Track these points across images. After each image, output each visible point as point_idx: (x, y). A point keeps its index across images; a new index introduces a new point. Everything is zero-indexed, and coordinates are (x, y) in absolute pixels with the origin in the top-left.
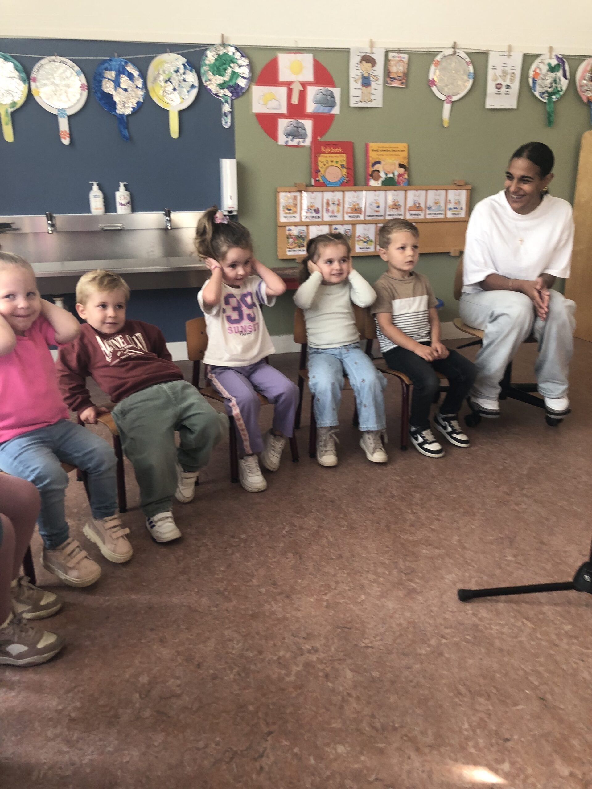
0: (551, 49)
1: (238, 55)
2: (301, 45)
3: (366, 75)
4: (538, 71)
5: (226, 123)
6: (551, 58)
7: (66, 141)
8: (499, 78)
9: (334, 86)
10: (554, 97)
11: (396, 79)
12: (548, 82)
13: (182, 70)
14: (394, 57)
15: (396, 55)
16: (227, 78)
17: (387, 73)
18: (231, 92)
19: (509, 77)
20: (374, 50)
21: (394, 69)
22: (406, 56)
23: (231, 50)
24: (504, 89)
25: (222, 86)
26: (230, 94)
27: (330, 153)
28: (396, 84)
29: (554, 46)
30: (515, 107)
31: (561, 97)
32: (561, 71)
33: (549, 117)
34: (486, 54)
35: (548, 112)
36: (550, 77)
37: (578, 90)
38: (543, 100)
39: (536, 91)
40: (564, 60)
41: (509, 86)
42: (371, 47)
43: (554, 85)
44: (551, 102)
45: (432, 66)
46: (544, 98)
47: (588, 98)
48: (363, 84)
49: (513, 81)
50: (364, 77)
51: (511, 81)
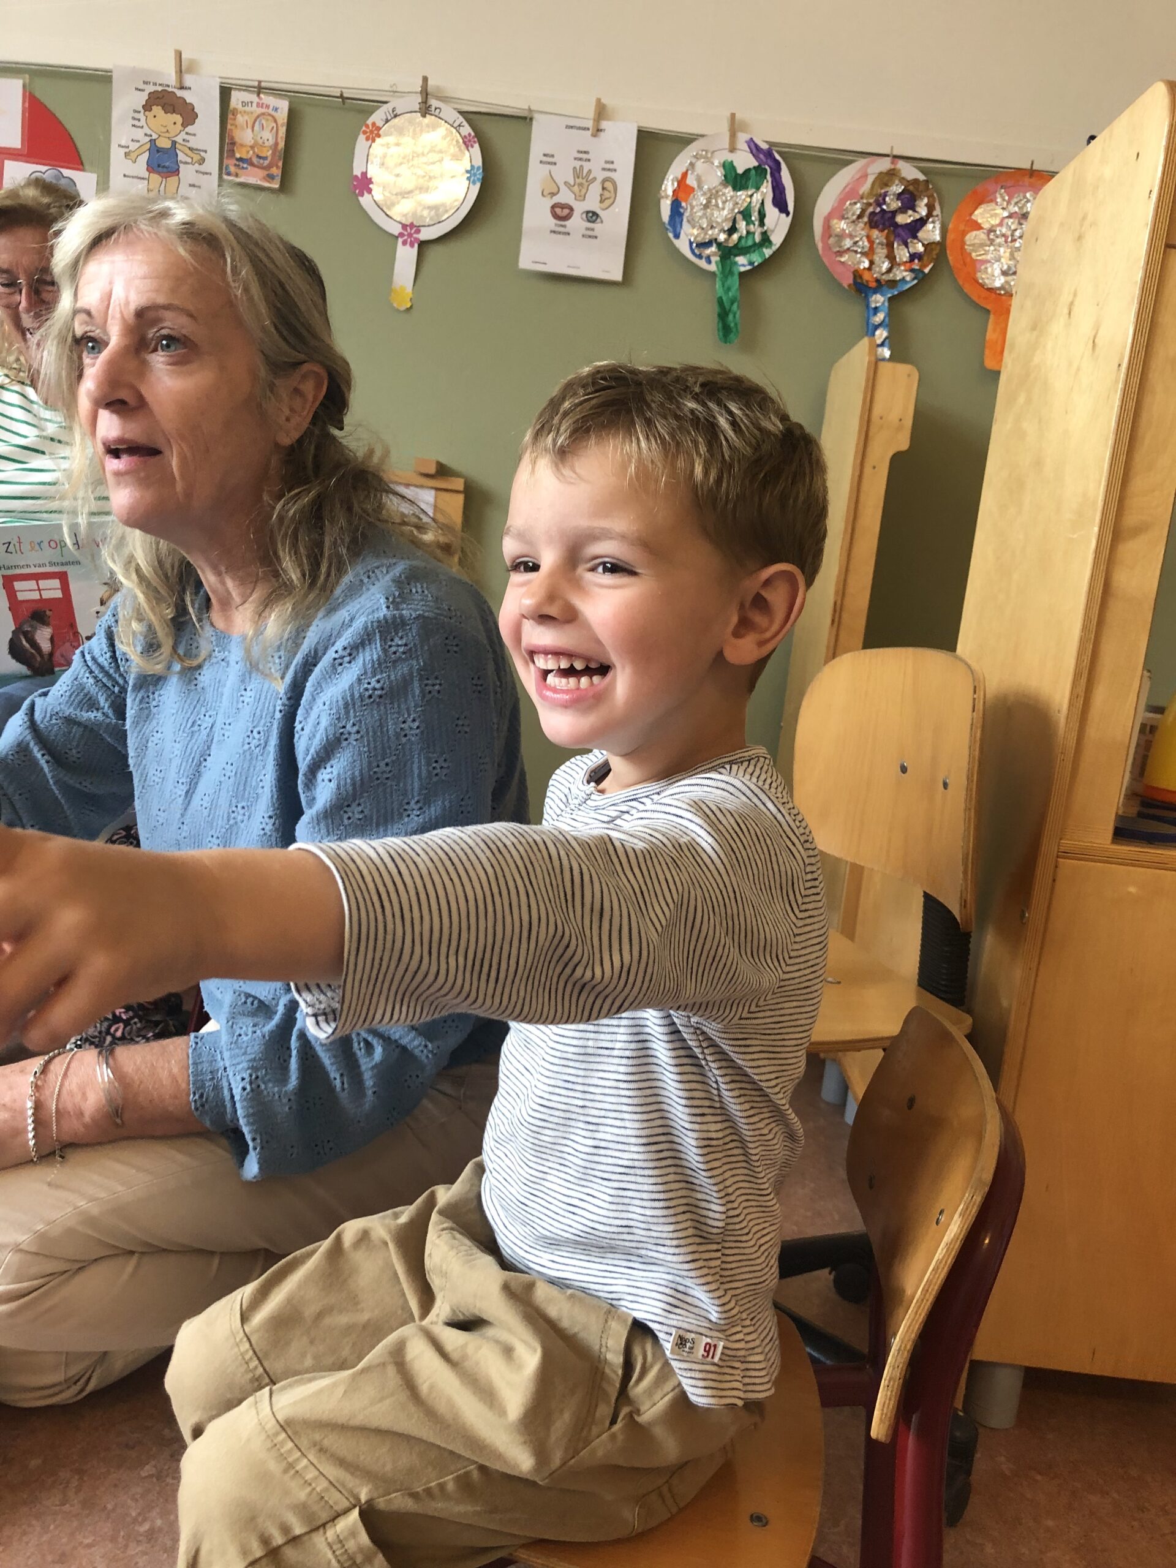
0: (735, 126)
3: (164, 143)
4: (691, 181)
8: (563, 188)
9: (78, 164)
10: (741, 260)
11: (252, 164)
12: (722, 215)
14: (244, 104)
15: (254, 98)
17: (227, 144)
19: (595, 189)
20: (188, 80)
21: (245, 136)
22: (284, 105)
24: (577, 222)
28: (253, 177)
30: (617, 276)
31: (766, 263)
32: (767, 188)
33: (723, 314)
34: (524, 120)
35: (720, 302)
36: (732, 201)
37: (820, 245)
38: (702, 264)
39: (677, 236)
40: (778, 157)
41: (594, 214)
42: (180, 72)
43: (742, 225)
44: (731, 273)
45: (362, 138)
46: (709, 262)
47: (857, 274)
48: (152, 167)
49: (607, 203)
50: (159, 150)
51: (601, 201)
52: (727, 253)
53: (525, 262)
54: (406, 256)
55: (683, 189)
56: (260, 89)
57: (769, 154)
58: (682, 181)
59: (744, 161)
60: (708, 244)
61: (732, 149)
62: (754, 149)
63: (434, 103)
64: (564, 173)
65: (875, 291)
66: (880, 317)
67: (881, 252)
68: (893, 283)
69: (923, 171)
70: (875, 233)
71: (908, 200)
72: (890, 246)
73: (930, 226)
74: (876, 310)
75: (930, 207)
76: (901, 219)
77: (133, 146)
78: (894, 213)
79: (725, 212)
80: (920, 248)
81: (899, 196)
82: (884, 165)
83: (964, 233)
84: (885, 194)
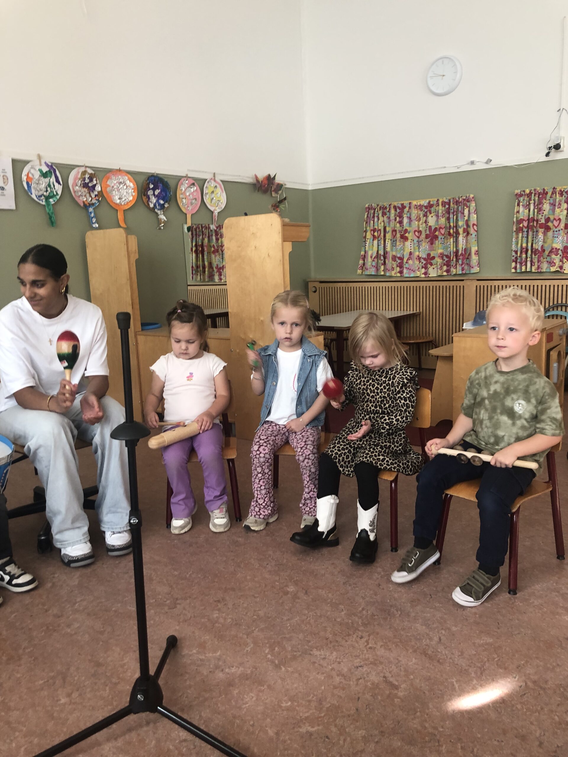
0: (39, 157)
4: (30, 175)
6: (41, 165)
10: (51, 200)
12: (43, 186)
29: (42, 154)
30: (13, 207)
31: (58, 200)
32: (53, 177)
33: (50, 218)
35: (48, 214)
36: (44, 182)
37: (73, 194)
39: (32, 194)
40: (54, 167)
43: (49, 189)
44: (50, 204)
46: (42, 201)
47: (84, 202)
49: (6, 183)
51: (4, 183)
52: (47, 198)
55: (29, 178)
57: (52, 166)
58: (28, 176)
59: (45, 169)
60: (40, 196)
62: (47, 165)
65: (89, 207)
66: (92, 215)
67: (88, 195)
68: (93, 204)
69: (94, 170)
70: (85, 190)
72: (89, 193)
73: (97, 186)
74: (91, 213)
75: (96, 180)
76: (90, 185)
78: (88, 183)
80: (96, 193)
81: (88, 178)
82: (83, 169)
83: (106, 188)
84: (85, 178)
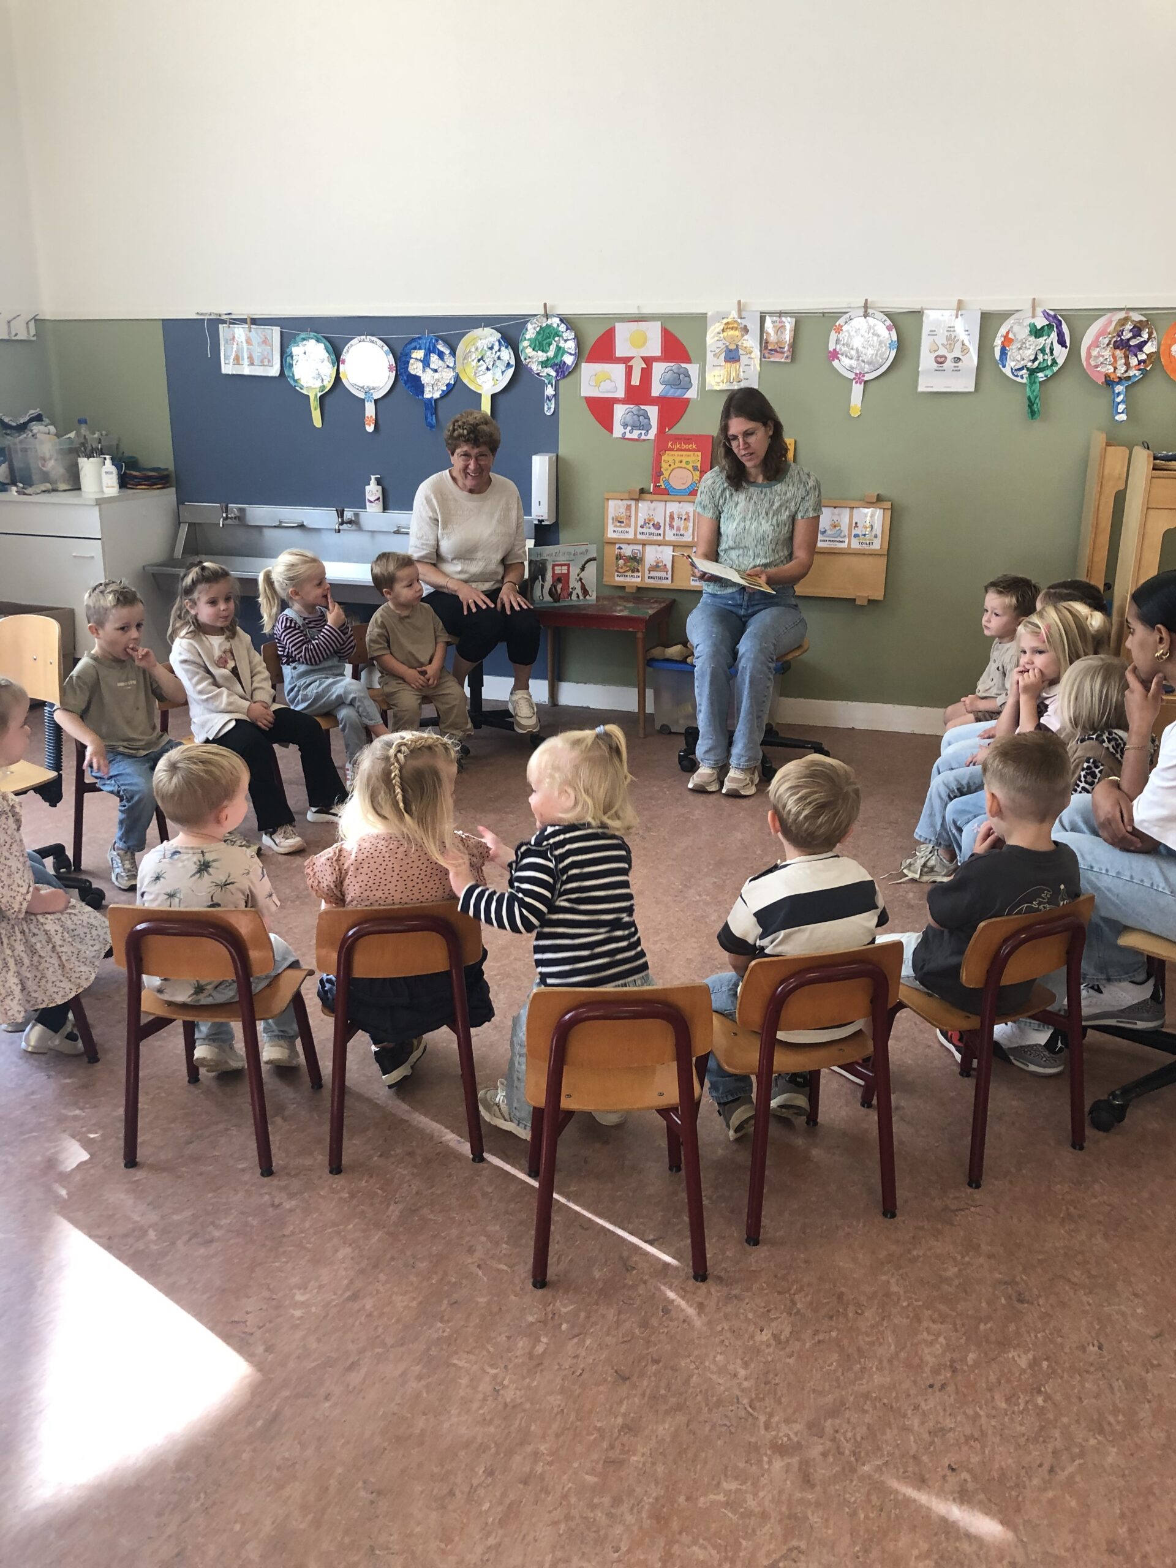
0: (1035, 302)
1: (563, 328)
2: (646, 310)
3: (733, 347)
4: (1011, 336)
5: (549, 409)
7: (370, 428)
8: (941, 347)
9: (688, 360)
10: (1040, 375)
11: (777, 352)
13: (496, 348)
14: (772, 322)
15: (777, 318)
16: (551, 354)
17: (764, 344)
18: (556, 371)
19: (958, 346)
20: (744, 314)
21: (772, 339)
22: (793, 320)
23: (555, 321)
24: (949, 364)
25: (544, 364)
26: (554, 374)
27: (678, 450)
28: (778, 358)
29: (1039, 298)
30: (972, 389)
31: (1054, 374)
32: (1054, 336)
33: (1031, 404)
34: (918, 314)
35: (1029, 398)
36: (1034, 344)
37: (1084, 363)
38: (1019, 380)
39: (1004, 366)
40: (1060, 318)
41: (959, 359)
42: (740, 310)
43: (1040, 357)
44: (1035, 382)
45: (833, 332)
46: (1022, 377)
47: (1107, 376)
48: (726, 360)
49: (966, 352)
50: (730, 351)
51: (962, 352)
52: (1032, 372)
53: (921, 389)
54: (857, 389)
55: (1007, 340)
56: (781, 314)
57: (1055, 317)
58: (1006, 337)
59: (1041, 322)
60: (1021, 369)
61: (1034, 316)
62: (1046, 315)
63: (870, 311)
64: (941, 339)
65: (1118, 383)
66: (1121, 397)
67: (1121, 362)
68: (1129, 378)
69: (1145, 315)
70: (1119, 353)
71: (1137, 331)
72: (1126, 357)
73: (1150, 344)
74: (1119, 394)
75: (1150, 334)
76: (1133, 343)
77: (717, 351)
78: (1129, 340)
79: (1030, 351)
80: (1142, 357)
81: (1131, 331)
82: (1122, 315)
83: (1170, 345)
84: (1122, 331)
